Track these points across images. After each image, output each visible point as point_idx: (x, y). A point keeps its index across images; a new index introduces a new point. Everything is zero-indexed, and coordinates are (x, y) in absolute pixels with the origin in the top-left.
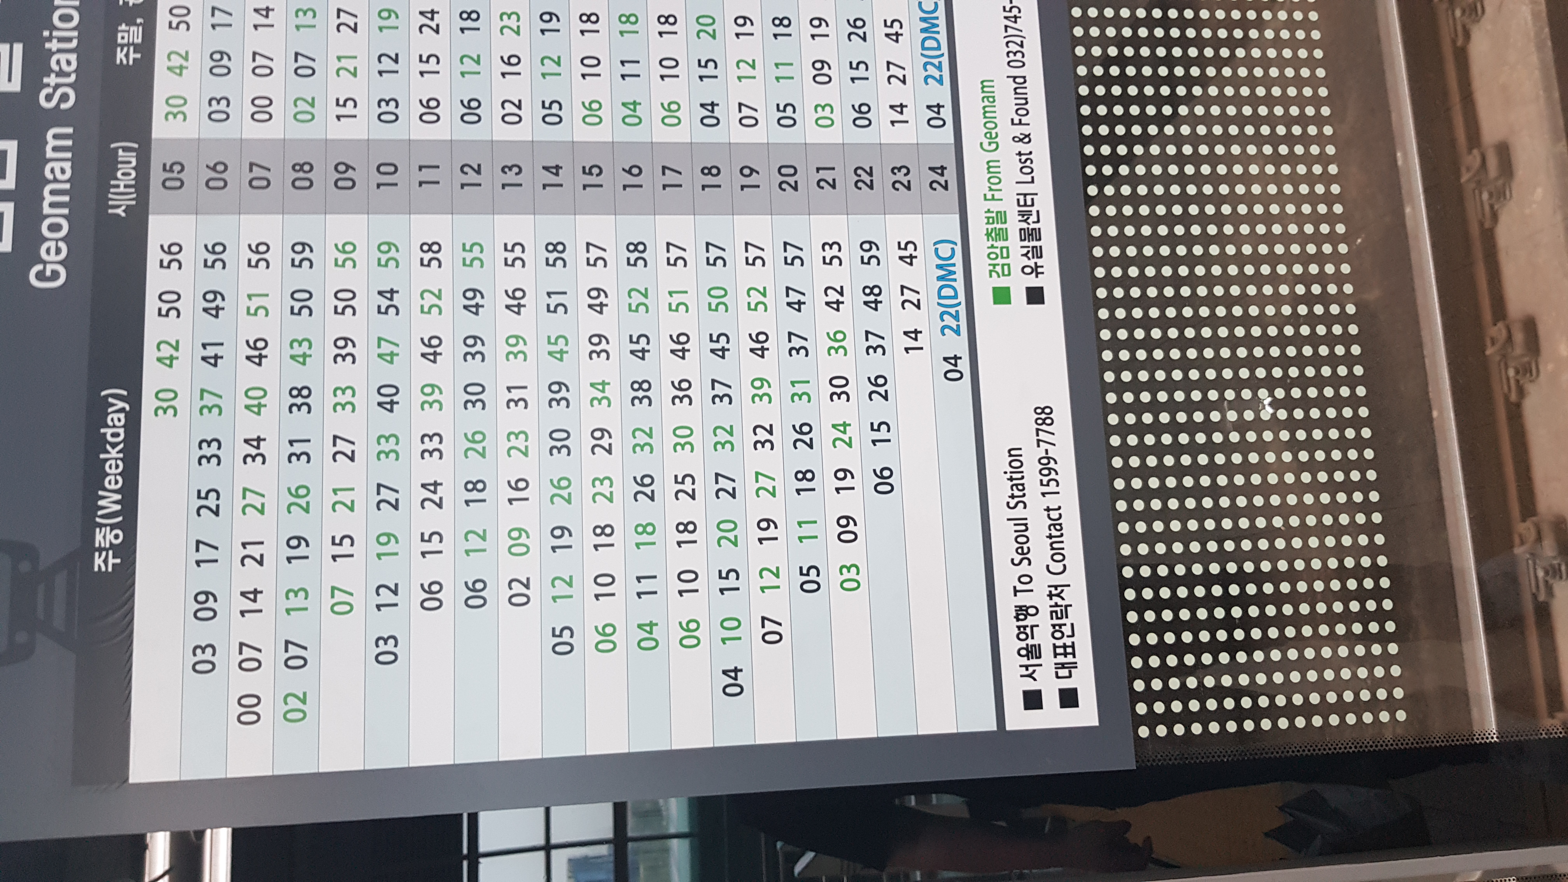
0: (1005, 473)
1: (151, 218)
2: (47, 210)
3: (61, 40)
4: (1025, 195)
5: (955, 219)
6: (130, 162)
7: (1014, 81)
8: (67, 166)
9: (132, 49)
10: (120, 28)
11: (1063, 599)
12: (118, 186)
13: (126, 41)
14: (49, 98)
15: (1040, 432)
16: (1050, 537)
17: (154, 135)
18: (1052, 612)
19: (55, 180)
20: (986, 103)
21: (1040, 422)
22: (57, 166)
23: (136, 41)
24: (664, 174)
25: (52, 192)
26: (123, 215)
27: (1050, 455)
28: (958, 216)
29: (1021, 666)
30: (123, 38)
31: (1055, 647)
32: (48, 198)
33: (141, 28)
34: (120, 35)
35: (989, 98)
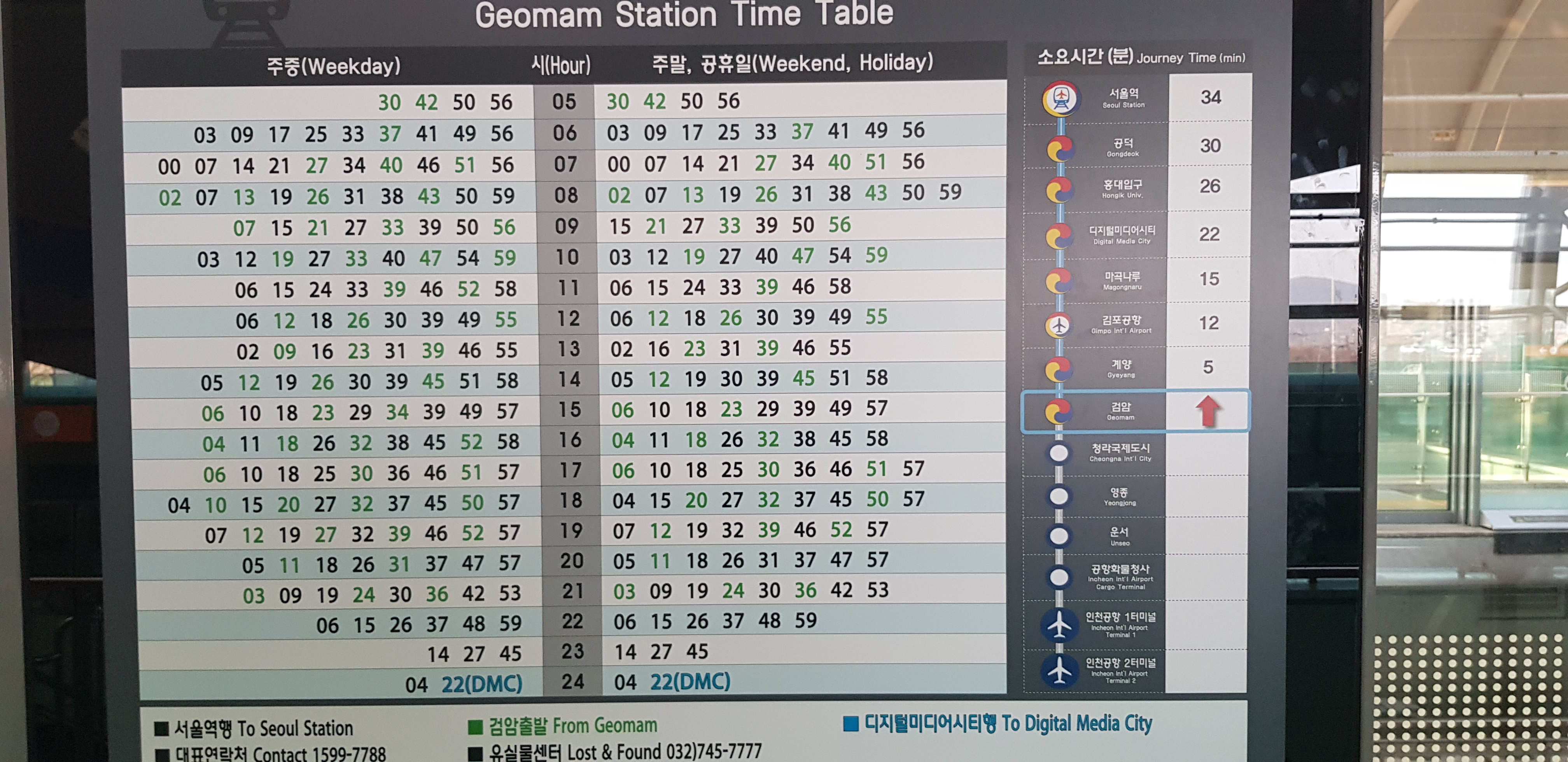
0: (333, 721)
1: (531, 86)
2: (536, 11)
3: (672, 14)
4: (559, 751)
5: (539, 694)
6: (574, 70)
7: (655, 749)
8: (571, 24)
9: (667, 66)
10: (683, 57)
11: (236, 758)
12: (555, 61)
13: (672, 61)
14: (625, 8)
15: (364, 751)
16: (283, 752)
17: (596, 86)
18: (226, 749)
19: (559, 16)
20: (637, 725)
21: (373, 751)
22: (571, 16)
23: (672, 69)
24: (574, 464)
25: (550, 15)
26: (533, 66)
27: (347, 757)
28: (541, 695)
29: (186, 722)
30: (675, 59)
31: (200, 749)
32: (545, 12)
33: (683, 72)
34: (677, 57)
35: (641, 727)
